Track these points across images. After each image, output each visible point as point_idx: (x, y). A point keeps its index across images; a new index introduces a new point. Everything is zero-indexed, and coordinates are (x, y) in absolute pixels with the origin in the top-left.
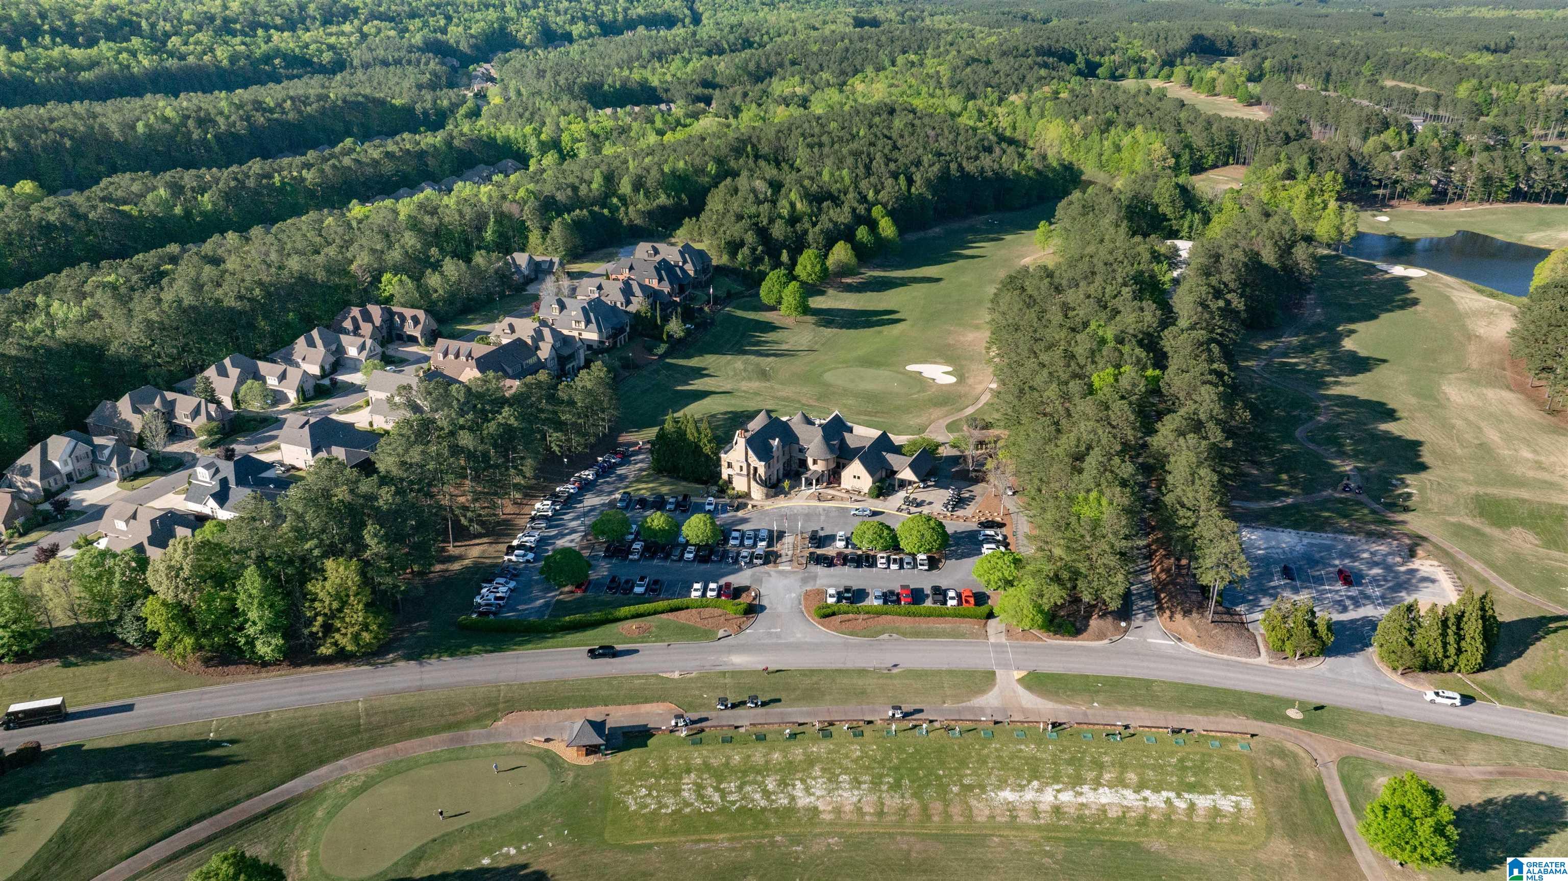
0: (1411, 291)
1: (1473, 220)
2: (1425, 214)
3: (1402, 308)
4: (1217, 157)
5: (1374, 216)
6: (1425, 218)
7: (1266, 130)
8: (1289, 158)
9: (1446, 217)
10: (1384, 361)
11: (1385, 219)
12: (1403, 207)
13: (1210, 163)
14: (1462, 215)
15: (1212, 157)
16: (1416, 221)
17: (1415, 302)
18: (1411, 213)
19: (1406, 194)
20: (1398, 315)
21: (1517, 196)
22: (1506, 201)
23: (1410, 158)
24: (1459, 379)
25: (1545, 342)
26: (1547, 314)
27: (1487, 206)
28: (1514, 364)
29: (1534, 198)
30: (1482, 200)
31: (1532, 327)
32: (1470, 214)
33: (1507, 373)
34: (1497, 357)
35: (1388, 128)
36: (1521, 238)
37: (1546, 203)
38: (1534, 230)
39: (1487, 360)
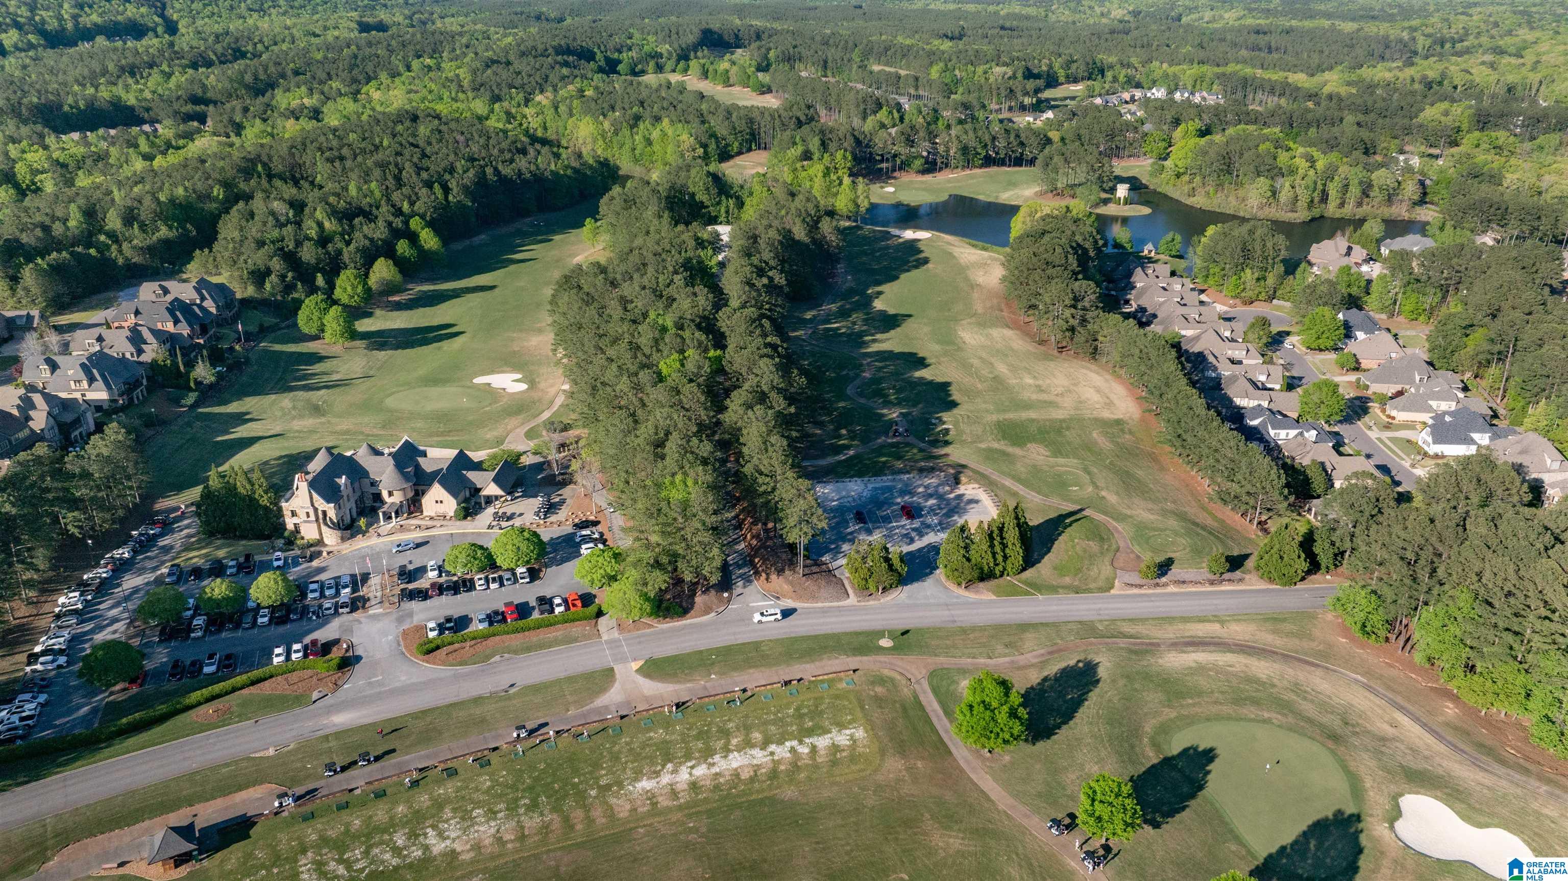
0: (922, 252)
1: (959, 184)
2: (922, 182)
3: (916, 267)
4: (741, 144)
5: (882, 187)
6: (923, 186)
7: (780, 116)
8: (804, 141)
9: (939, 183)
10: (910, 316)
11: (891, 189)
12: (904, 178)
13: (735, 150)
14: (950, 181)
15: (736, 144)
16: (916, 189)
17: (926, 261)
18: (911, 182)
19: (904, 166)
20: (915, 273)
21: (989, 162)
22: (981, 166)
23: (903, 133)
24: (970, 324)
25: (1027, 284)
26: (1025, 260)
27: (968, 172)
28: (1008, 305)
29: (1001, 162)
30: (963, 167)
31: (1016, 272)
32: (956, 180)
33: (1005, 314)
34: (995, 301)
35: (881, 108)
36: (997, 197)
37: (1010, 166)
38: (1006, 190)
39: (988, 304)
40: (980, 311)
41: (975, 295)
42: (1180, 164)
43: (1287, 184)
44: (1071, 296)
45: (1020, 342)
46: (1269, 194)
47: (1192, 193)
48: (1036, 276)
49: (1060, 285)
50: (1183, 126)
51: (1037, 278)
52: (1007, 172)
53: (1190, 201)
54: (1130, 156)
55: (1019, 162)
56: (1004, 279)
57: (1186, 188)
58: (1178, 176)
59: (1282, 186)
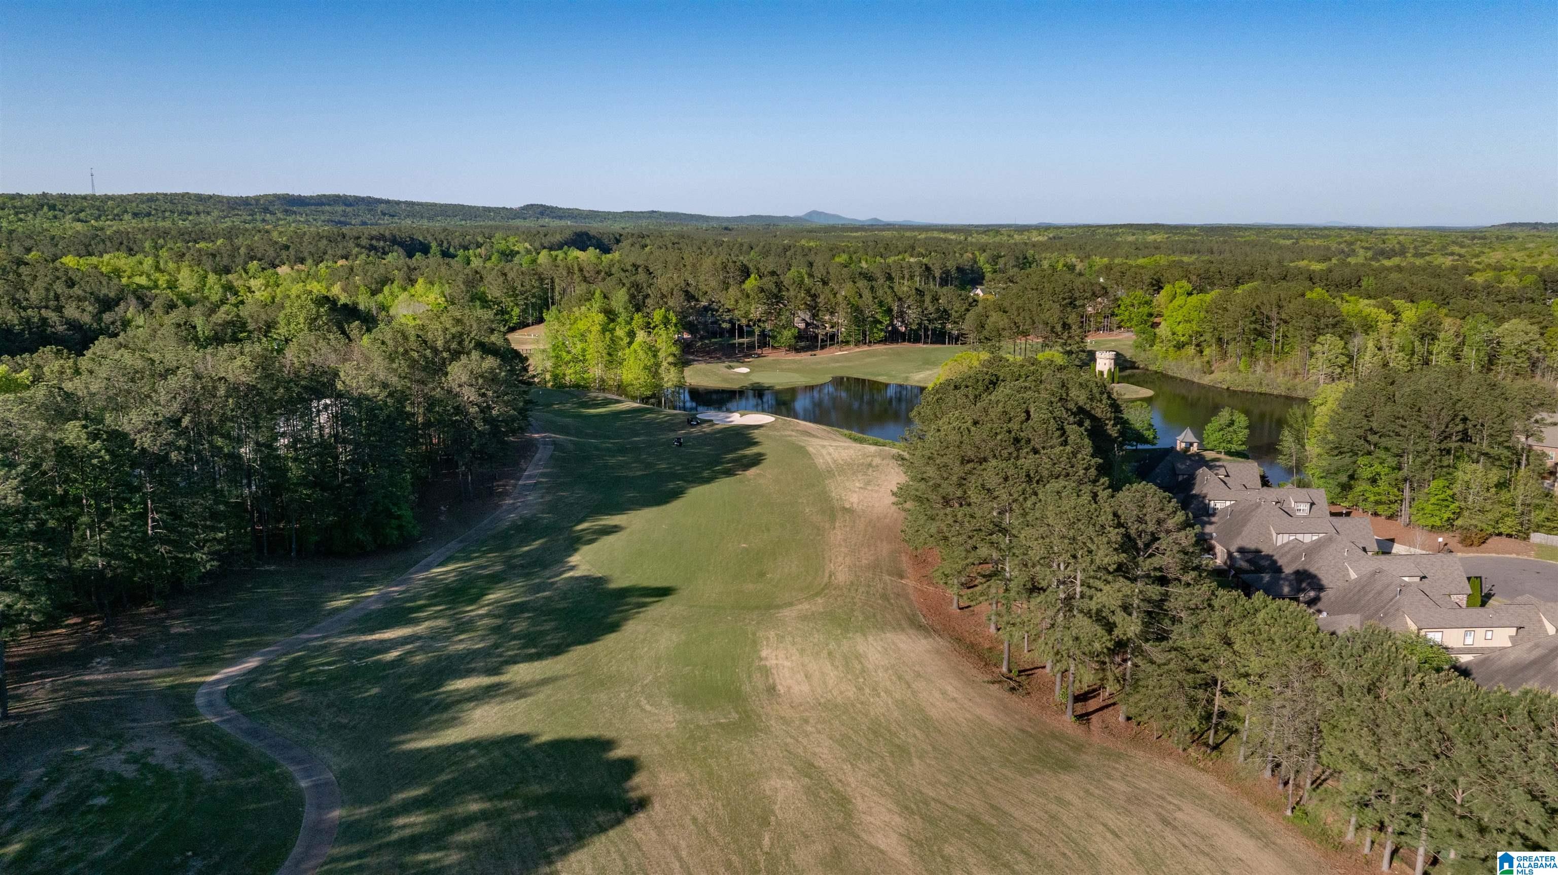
0: (756, 444)
1: (851, 364)
2: (794, 362)
3: (729, 473)
4: (524, 311)
5: (730, 367)
6: (795, 366)
7: (581, 270)
8: (605, 297)
9: (820, 363)
10: (663, 592)
11: (744, 370)
12: (770, 356)
13: (515, 320)
14: (836, 360)
15: (516, 311)
16: (782, 370)
17: (756, 460)
18: (777, 362)
19: (765, 340)
20: (721, 488)
21: (894, 336)
22: (884, 341)
23: (762, 290)
24: (804, 618)
25: (964, 501)
26: (954, 437)
27: (865, 348)
28: (920, 561)
29: (914, 337)
30: (857, 343)
31: (931, 471)
32: (846, 358)
33: (910, 583)
34: (885, 549)
35: (749, 276)
36: (907, 378)
37: (925, 343)
38: (919, 369)
39: (866, 557)
40: (842, 576)
41: (837, 535)
42: (1179, 329)
43: (1370, 344)
44: (1115, 535)
45: (951, 687)
46: (1343, 360)
47: (1208, 368)
48: (990, 474)
49: (1067, 503)
50: (1168, 288)
51: (992, 480)
52: (924, 349)
53: (1207, 380)
54: (1098, 330)
55: (940, 337)
56: (902, 494)
57: (1198, 363)
58: (1180, 346)
59: (1361, 351)
